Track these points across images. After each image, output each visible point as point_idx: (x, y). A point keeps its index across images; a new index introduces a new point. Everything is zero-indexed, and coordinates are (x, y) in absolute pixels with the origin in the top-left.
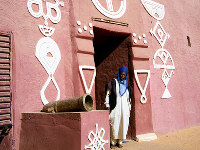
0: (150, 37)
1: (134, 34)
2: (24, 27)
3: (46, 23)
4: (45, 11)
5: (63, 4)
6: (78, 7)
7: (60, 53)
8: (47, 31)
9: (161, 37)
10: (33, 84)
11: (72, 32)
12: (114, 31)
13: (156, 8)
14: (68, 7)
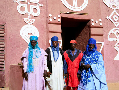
0: (106, 21)
1: (92, 20)
2: (13, 20)
3: (29, 17)
4: (29, 10)
5: (41, 5)
6: (51, 6)
7: (39, 33)
8: (30, 21)
9: (116, 20)
10: (18, 50)
11: (47, 21)
12: (77, 18)
13: (114, 2)
14: (45, 7)
